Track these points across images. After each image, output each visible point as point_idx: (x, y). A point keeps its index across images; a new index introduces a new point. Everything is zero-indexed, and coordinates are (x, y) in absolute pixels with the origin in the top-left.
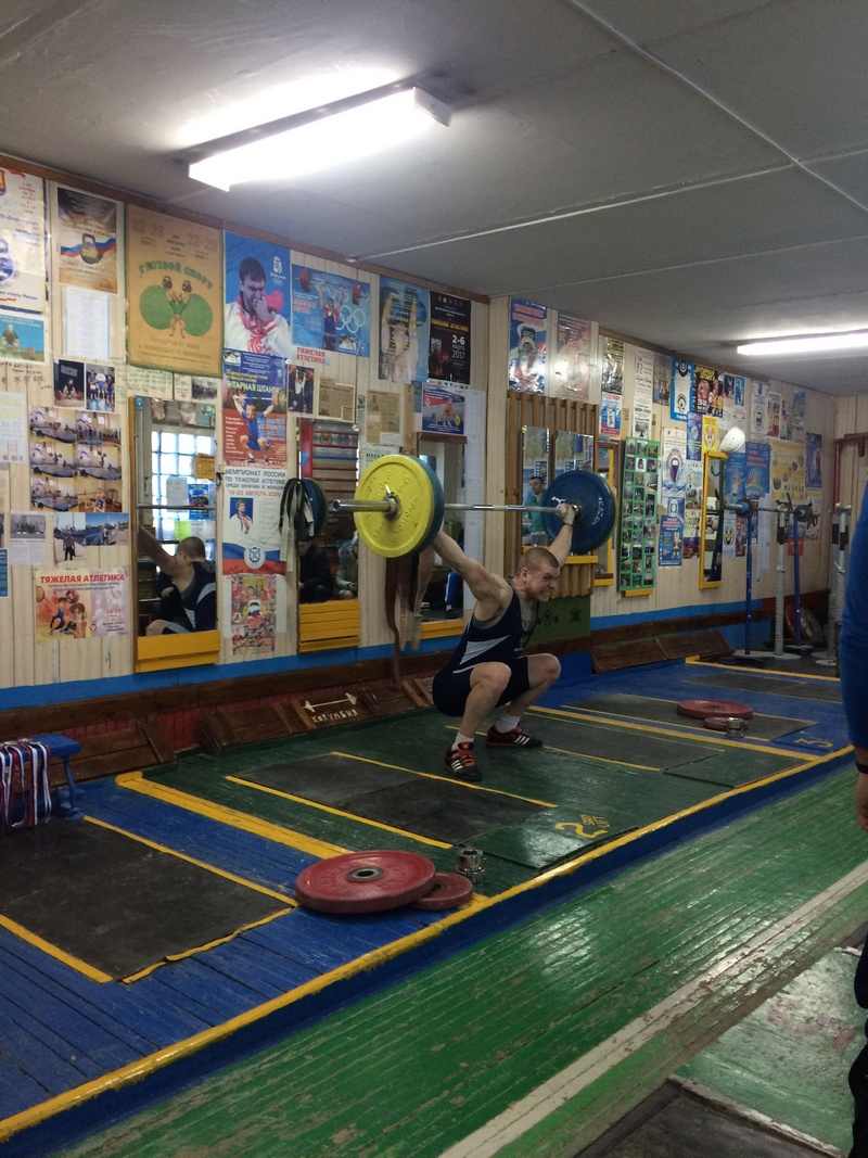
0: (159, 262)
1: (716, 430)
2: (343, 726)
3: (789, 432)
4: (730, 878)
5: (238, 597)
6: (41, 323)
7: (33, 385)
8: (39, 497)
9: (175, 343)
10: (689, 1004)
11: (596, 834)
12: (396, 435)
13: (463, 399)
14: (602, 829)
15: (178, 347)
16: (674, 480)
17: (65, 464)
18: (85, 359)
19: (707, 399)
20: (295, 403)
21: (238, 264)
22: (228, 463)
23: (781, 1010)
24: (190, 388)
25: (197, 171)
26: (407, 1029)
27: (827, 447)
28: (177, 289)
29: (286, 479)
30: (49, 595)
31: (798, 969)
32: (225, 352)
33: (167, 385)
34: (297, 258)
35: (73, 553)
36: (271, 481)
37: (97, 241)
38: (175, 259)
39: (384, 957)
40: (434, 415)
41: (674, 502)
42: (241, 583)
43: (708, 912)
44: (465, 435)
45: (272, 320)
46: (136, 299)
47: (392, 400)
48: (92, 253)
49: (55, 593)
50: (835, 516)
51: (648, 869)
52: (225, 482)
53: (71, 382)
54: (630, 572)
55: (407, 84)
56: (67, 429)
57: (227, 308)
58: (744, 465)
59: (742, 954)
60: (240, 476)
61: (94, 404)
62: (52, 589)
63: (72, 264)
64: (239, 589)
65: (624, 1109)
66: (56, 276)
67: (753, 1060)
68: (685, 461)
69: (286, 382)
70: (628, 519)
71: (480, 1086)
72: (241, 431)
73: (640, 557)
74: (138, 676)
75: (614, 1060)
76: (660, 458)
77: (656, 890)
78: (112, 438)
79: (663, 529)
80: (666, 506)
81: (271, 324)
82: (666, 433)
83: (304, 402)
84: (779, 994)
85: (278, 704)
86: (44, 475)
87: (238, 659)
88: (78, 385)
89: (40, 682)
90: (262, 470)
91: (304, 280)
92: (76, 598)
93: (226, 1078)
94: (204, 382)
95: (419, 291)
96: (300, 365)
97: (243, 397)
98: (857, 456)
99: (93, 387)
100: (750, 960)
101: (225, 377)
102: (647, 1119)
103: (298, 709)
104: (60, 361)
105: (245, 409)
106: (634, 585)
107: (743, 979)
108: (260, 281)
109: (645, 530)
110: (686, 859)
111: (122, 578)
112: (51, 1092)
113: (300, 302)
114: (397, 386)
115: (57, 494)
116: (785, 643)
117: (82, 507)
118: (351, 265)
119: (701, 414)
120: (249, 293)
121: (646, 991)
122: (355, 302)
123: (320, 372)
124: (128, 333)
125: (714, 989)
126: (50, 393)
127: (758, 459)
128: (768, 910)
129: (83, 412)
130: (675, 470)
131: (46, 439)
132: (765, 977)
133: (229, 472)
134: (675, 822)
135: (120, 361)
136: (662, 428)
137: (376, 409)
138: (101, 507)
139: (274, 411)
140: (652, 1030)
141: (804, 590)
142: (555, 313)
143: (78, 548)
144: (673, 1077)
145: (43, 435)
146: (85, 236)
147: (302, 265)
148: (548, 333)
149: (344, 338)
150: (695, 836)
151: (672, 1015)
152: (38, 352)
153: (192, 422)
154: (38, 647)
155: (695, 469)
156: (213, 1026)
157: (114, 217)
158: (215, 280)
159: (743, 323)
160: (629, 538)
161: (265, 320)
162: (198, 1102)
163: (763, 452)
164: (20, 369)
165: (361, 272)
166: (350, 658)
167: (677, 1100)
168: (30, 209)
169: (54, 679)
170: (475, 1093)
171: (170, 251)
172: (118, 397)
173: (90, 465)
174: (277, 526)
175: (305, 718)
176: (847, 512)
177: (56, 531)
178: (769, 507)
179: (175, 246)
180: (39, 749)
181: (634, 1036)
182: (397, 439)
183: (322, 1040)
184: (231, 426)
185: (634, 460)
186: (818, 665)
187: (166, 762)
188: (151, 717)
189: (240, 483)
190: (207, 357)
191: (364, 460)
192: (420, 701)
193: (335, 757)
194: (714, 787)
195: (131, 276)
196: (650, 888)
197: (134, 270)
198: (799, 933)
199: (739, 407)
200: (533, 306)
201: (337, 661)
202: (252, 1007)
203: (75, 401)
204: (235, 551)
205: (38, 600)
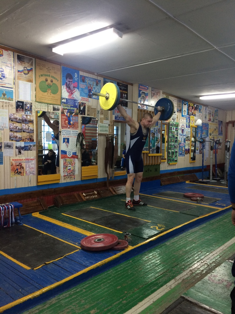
0: (44, 74)
1: (194, 120)
2: (93, 200)
3: (214, 120)
4: (198, 241)
5: (65, 165)
6: (13, 91)
7: (10, 107)
8: (12, 138)
10: (187, 276)
11: (162, 229)
12: (108, 121)
15: (49, 97)
16: (183, 133)
17: (19, 129)
18: (24, 100)
20: (81, 112)
21: (65, 75)
22: (63, 129)
23: (212, 277)
24: (52, 108)
25: (54, 50)
26: (111, 282)
27: (224, 124)
28: (49, 81)
29: (78, 133)
30: (14, 164)
31: (216, 266)
32: (62, 99)
33: (46, 107)
34: (81, 73)
35: (21, 153)
36: (74, 133)
37: (28, 69)
38: (49, 74)
39: (104, 263)
40: (118, 115)
41: (183, 139)
42: (66, 161)
43: (192, 250)
46: (38, 84)
47: (107, 111)
48: (26, 72)
50: (226, 143)
51: (176, 239)
52: (62, 134)
53: (20, 107)
54: (171, 158)
55: (111, 27)
56: (19, 119)
57: (62, 87)
58: (202, 129)
59: (201, 262)
60: (66, 132)
61: (26, 113)
62: (15, 162)
63: (21, 75)
64: (65, 163)
65: (169, 304)
66: (17, 78)
67: (204, 291)
68: (186, 128)
69: (78, 107)
70: (170, 144)
71: (130, 298)
72: (66, 120)
73: (173, 154)
74: (38, 186)
75: (166, 291)
76: (179, 127)
77: (178, 245)
78: (31, 122)
79: (180, 147)
80: (180, 140)
81: (74, 91)
83: (83, 112)
84: (211, 273)
85: (76, 194)
86: (13, 132)
87: (65, 181)
88: (22, 108)
89: (12, 188)
90: (72, 130)
91: (83, 79)
93: (62, 296)
94: (56, 107)
96: (82, 102)
97: (66, 111)
98: (232, 127)
99: (26, 108)
100: (203, 264)
101: (62, 105)
102: (175, 307)
103: (81, 195)
104: (17, 101)
105: (67, 114)
106: (172, 162)
107: (201, 269)
108: (71, 79)
109: (175, 147)
110: (186, 236)
111: (34, 159)
112: (14, 300)
113: (82, 85)
115: (16, 137)
116: (213, 177)
117: (23, 140)
118: (96, 75)
119: (190, 115)
120: (68, 83)
121: (175, 272)
122: (97, 85)
123: (87, 104)
124: (36, 93)
125: (194, 272)
126: (15, 110)
127: (205, 127)
128: (208, 250)
129: (24, 115)
130: (183, 130)
131: (14, 122)
132: (207, 268)
133: (63, 131)
134: (183, 226)
135: (34, 101)
136: (179, 119)
137: (102, 114)
138: (28, 141)
139: (75, 115)
140: (176, 283)
141: (218, 163)
142: (151, 88)
143: (22, 151)
144: (182, 295)
145: (13, 121)
146: (24, 67)
147: (82, 75)
148: (149, 94)
150: (188, 230)
151: (182, 279)
152: (12, 99)
153: (53, 117)
154: (11, 178)
155: (188, 130)
156: (58, 282)
157: (32, 62)
158: (59, 79)
159: (201, 91)
160: (170, 149)
161: (73, 90)
162: (54, 302)
163: (206, 125)
164: (7, 103)
165: (98, 77)
166: (95, 181)
167: (184, 302)
168: (10, 60)
169: (15, 187)
170: (129, 300)
171: (47, 71)
172: (33, 111)
173: (25, 129)
174: (76, 146)
175: (83, 198)
176: (230, 142)
177: (16, 147)
178: (208, 140)
179: (49, 70)
180: (11, 206)
181: (172, 285)
182: (108, 122)
183: (87, 285)
184: (63, 118)
185: (172, 127)
186: (222, 183)
187: (45, 209)
188: (41, 197)
189: (66, 134)
190: (57, 100)
191: (99, 128)
192: (114, 193)
193: (91, 208)
194: (194, 216)
195: (37, 79)
196: (176, 244)
197: (38, 77)
198: (217, 256)
199: (200, 113)
200: (145, 86)
201: (92, 182)
202: (69, 276)
203: (22, 112)
204: (64, 152)
205: (11, 166)
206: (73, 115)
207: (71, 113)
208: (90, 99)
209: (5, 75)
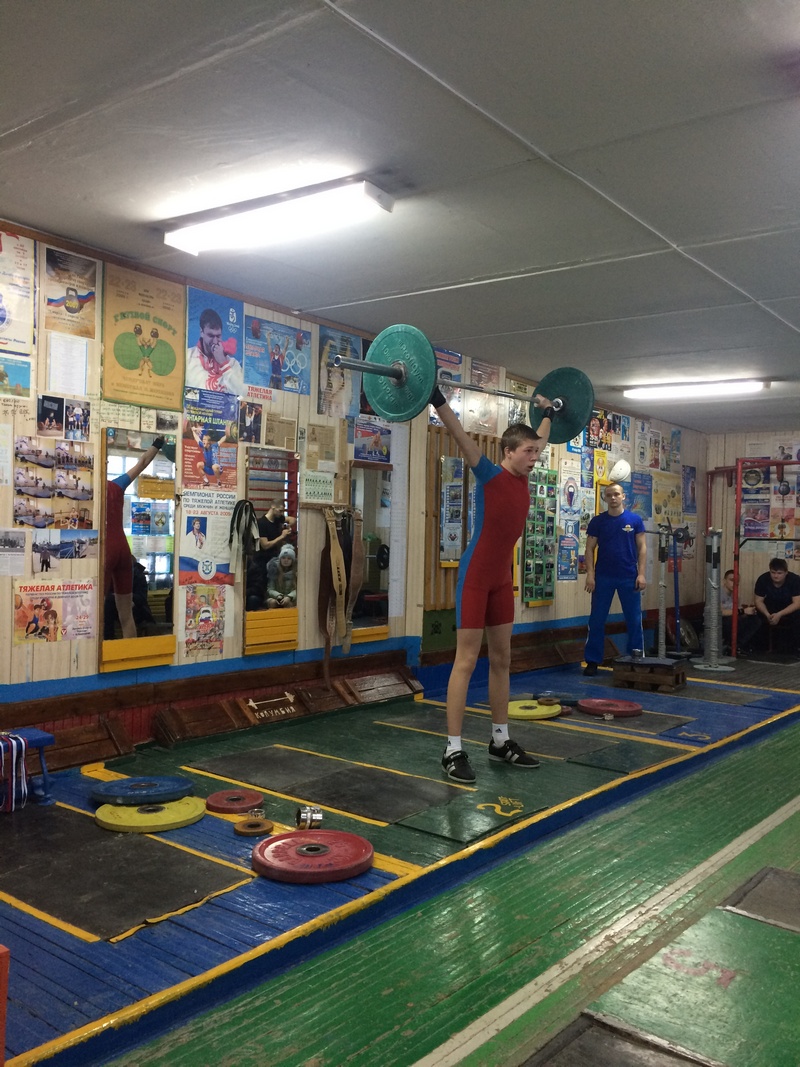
0: (131, 313)
1: (606, 462)
2: (283, 722)
3: (668, 465)
4: (627, 850)
5: (192, 605)
6: (29, 364)
7: (19, 417)
8: (21, 516)
9: (143, 382)
10: (597, 953)
11: (512, 813)
12: (331, 463)
13: (389, 432)
14: (516, 808)
15: (146, 385)
16: (570, 504)
17: (44, 487)
18: (65, 395)
19: (598, 435)
20: (245, 434)
21: (199, 314)
22: (186, 486)
23: (674, 957)
24: (155, 420)
25: (171, 239)
26: (361, 977)
27: (700, 477)
28: (146, 335)
29: (236, 500)
30: (26, 603)
31: (686, 925)
32: (186, 390)
33: (135, 417)
34: (249, 310)
35: (48, 565)
36: (223, 502)
37: (79, 294)
38: (145, 310)
39: (337, 917)
40: (364, 445)
41: (570, 523)
42: (194, 592)
43: (609, 879)
44: (391, 463)
45: (227, 362)
46: (111, 344)
47: (328, 432)
48: (75, 304)
49: (32, 601)
50: (709, 538)
51: (557, 843)
52: (183, 503)
53: (52, 415)
54: (532, 585)
55: (358, 178)
56: (47, 455)
57: (189, 351)
58: (630, 492)
59: (640, 912)
60: (196, 497)
61: (71, 434)
62: (29, 597)
63: (57, 313)
64: (193, 598)
65: (546, 1038)
66: (43, 323)
67: (653, 997)
68: (579, 488)
69: (237, 417)
70: (531, 538)
71: (425, 1022)
72: (199, 458)
73: (541, 572)
74: (101, 676)
75: (536, 999)
76: (558, 486)
77: (565, 861)
78: (86, 464)
79: (561, 548)
80: (563, 527)
81: (226, 366)
82: (563, 464)
83: (252, 433)
84: (671, 944)
85: (225, 701)
86: (26, 496)
87: (191, 661)
88: (58, 417)
89: (15, 681)
90: (216, 493)
91: (255, 329)
92: (50, 605)
93: (208, 1020)
94: (167, 416)
95: (353, 339)
96: (250, 401)
97: (200, 429)
98: (726, 486)
99: (71, 419)
100: (646, 917)
101: (186, 411)
102: (566, 1044)
103: (242, 705)
104: (43, 397)
105: (202, 439)
106: (536, 597)
107: (642, 932)
108: (217, 329)
109: (546, 548)
110: (589, 835)
111: (90, 587)
112: (59, 1030)
113: (251, 348)
114: (333, 420)
115: (36, 513)
116: (667, 650)
117: (57, 524)
118: (295, 316)
119: (593, 447)
120: (207, 339)
121: (560, 944)
122: (298, 348)
123: (267, 407)
124: (103, 372)
125: (618, 941)
126: (33, 424)
127: (641, 487)
128: (660, 877)
129: (62, 441)
130: (571, 495)
131: (29, 465)
132: (659, 931)
133: (186, 494)
134: (580, 802)
135: (95, 397)
136: (560, 459)
137: (315, 439)
138: (74, 525)
139: (226, 441)
140: (566, 975)
141: (682, 603)
142: (469, 359)
143: (53, 561)
144: (586, 1011)
145: (26, 461)
146: (68, 289)
147: (253, 315)
148: (463, 376)
149: (289, 378)
150: (597, 815)
151: (583, 962)
152: (24, 389)
154: (15, 650)
155: (588, 495)
156: (193, 976)
157: (94, 274)
158: (179, 329)
159: (629, 371)
160: (531, 554)
161: (221, 363)
162: (185, 1039)
163: (645, 481)
164: (8, 403)
165: (304, 322)
166: (288, 660)
167: (591, 1029)
168: (23, 266)
169: (28, 678)
170: (422, 1027)
171: (141, 302)
172: (92, 428)
173: (66, 487)
174: (227, 542)
175: (249, 715)
176: (719, 535)
177: (35, 546)
178: (652, 530)
179: (146, 298)
180: (19, 740)
181: (552, 980)
182: (333, 466)
183: (286, 988)
184: (189, 454)
185: (536, 486)
186: (695, 669)
187: (126, 754)
188: (112, 713)
189: (196, 504)
190: (170, 394)
191: (304, 484)
192: (350, 699)
193: (278, 749)
194: (611, 773)
195: (107, 324)
196: (560, 859)
197: (110, 319)
198: (686, 896)
199: (625, 442)
200: (451, 354)
201: (277, 663)
202: (226, 960)
203: (55, 432)
204: (189, 564)
205: (16, 607)
206: (219, 443)
207: (215, 437)
208: (275, 391)
209: (7, 314)
